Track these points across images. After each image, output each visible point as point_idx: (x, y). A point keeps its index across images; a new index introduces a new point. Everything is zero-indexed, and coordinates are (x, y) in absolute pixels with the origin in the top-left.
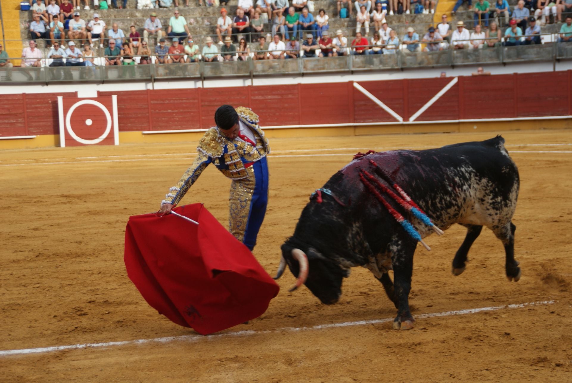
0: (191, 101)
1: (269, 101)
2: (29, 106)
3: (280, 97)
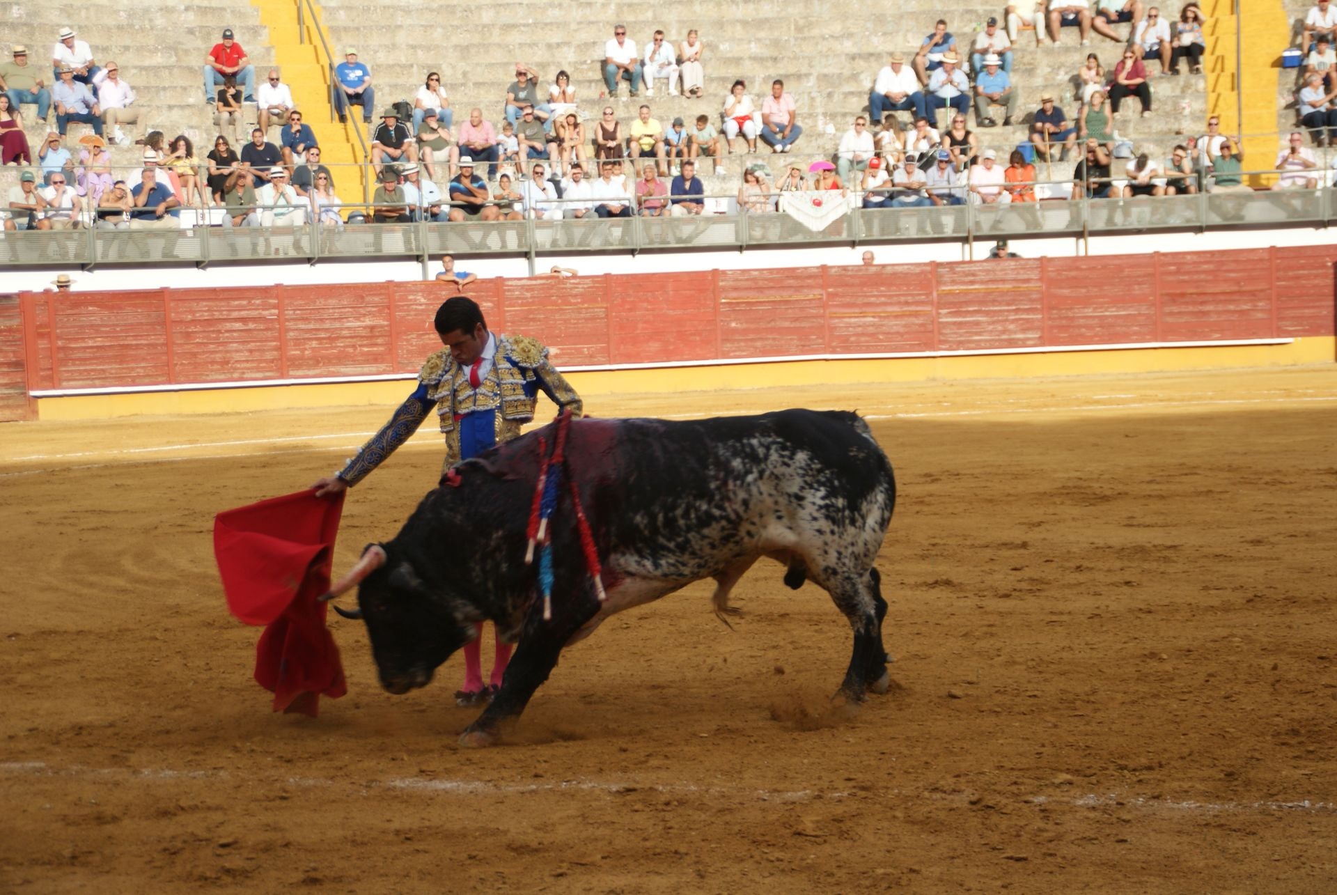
2: (1281, 274)
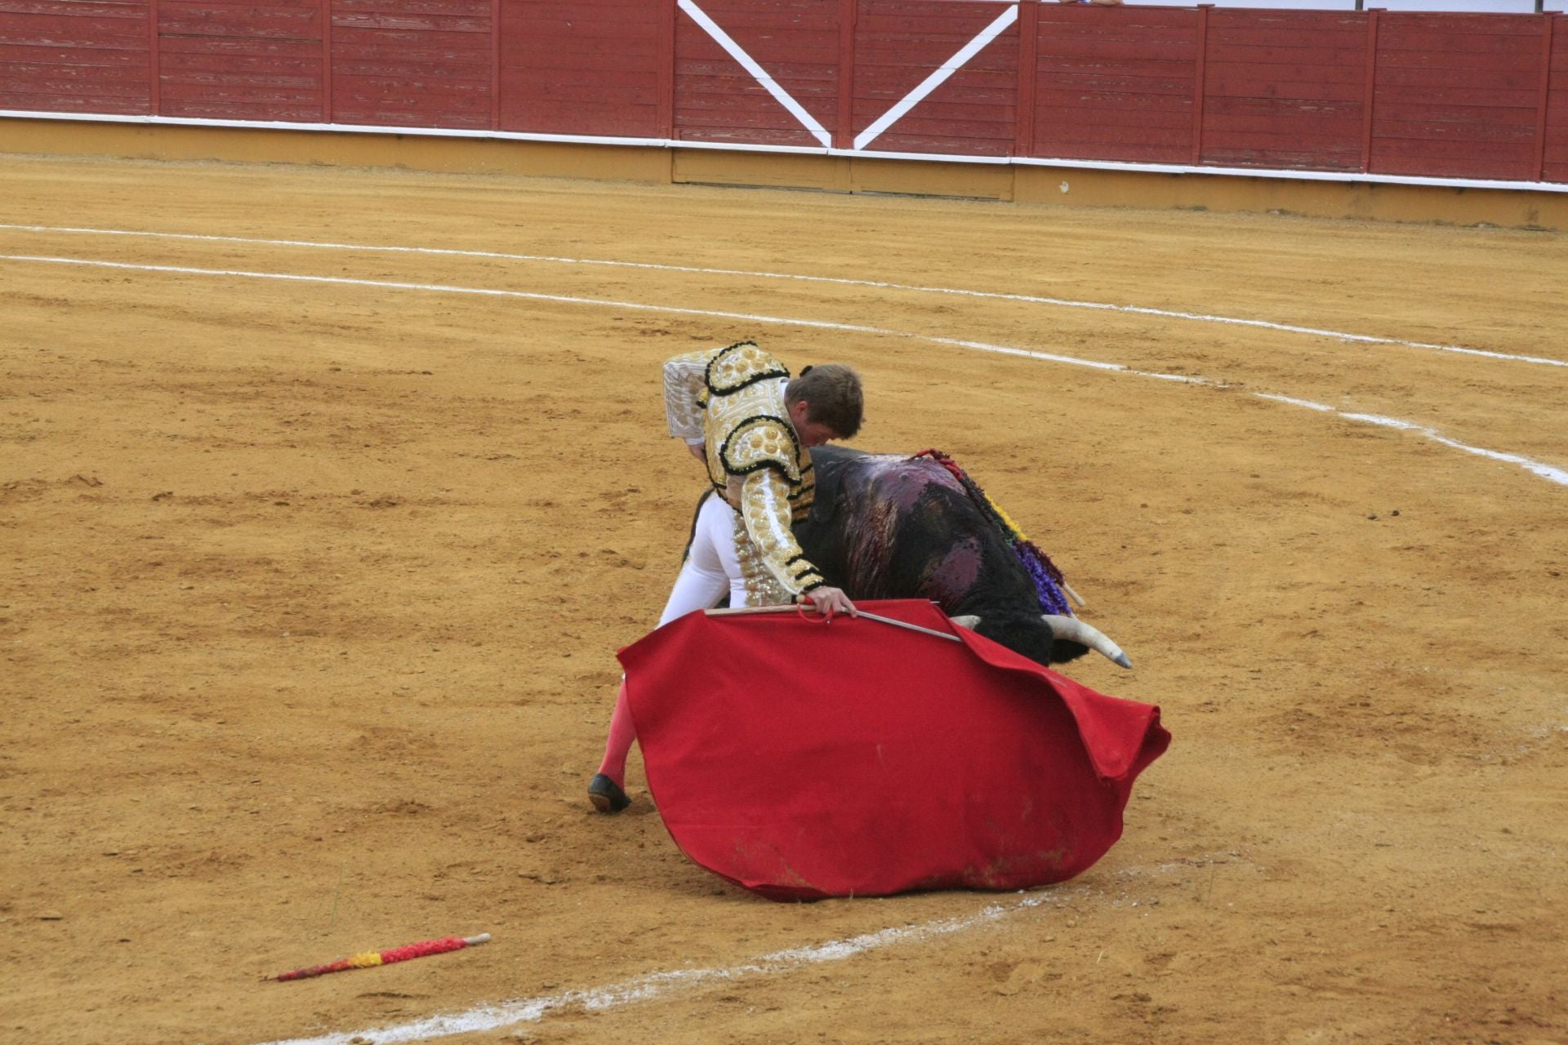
0: (124, 13)
1: (392, 35)
3: (428, 25)
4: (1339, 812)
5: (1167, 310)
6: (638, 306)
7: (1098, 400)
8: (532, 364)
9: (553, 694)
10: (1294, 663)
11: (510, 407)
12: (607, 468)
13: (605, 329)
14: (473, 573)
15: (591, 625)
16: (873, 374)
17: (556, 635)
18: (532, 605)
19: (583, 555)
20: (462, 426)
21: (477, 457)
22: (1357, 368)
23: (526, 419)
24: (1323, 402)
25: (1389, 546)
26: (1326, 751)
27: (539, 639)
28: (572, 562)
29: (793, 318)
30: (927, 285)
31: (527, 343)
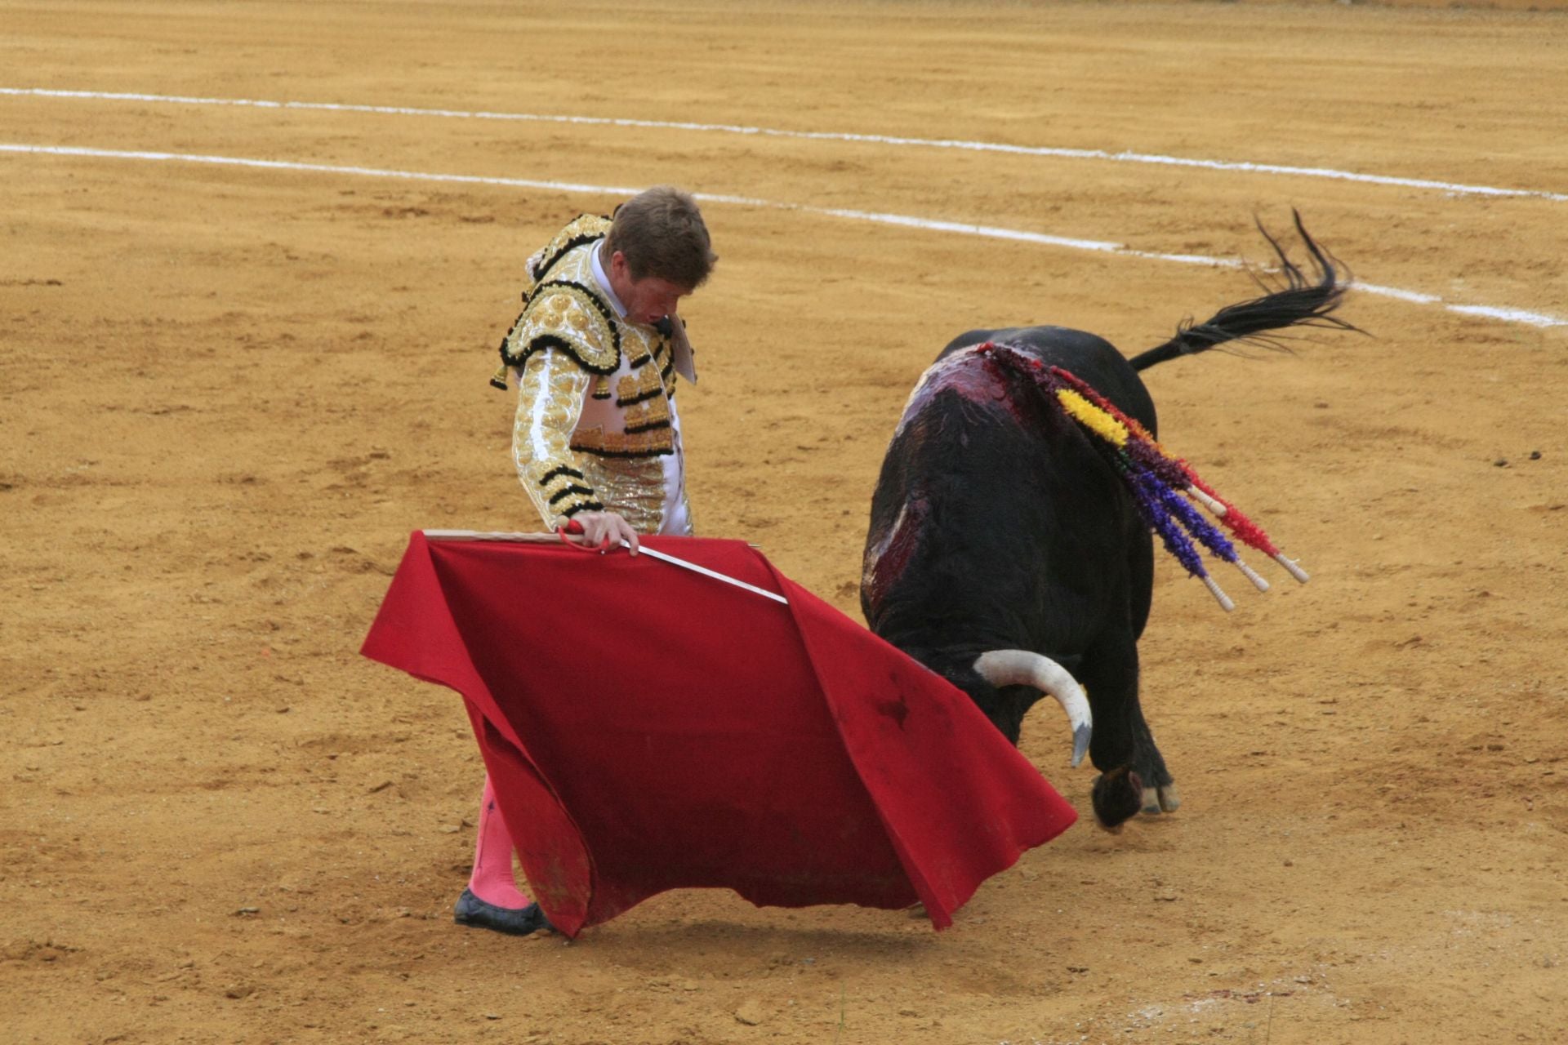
4: (1460, 913)
5: (1183, 156)
6: (377, 172)
7: (1081, 298)
8: (218, 265)
9: (264, 771)
10: (1387, 687)
11: (185, 332)
12: (337, 422)
13: (328, 209)
14: (134, 589)
15: (319, 663)
16: (741, 268)
17: (266, 679)
18: (227, 636)
19: (304, 556)
20: (112, 364)
21: (136, 411)
22: (1473, 236)
23: (211, 350)
24: (1421, 291)
25: (1527, 506)
26: (1437, 820)
27: (240, 687)
28: (287, 568)
29: (616, 184)
30: (818, 130)
31: (205, 232)
